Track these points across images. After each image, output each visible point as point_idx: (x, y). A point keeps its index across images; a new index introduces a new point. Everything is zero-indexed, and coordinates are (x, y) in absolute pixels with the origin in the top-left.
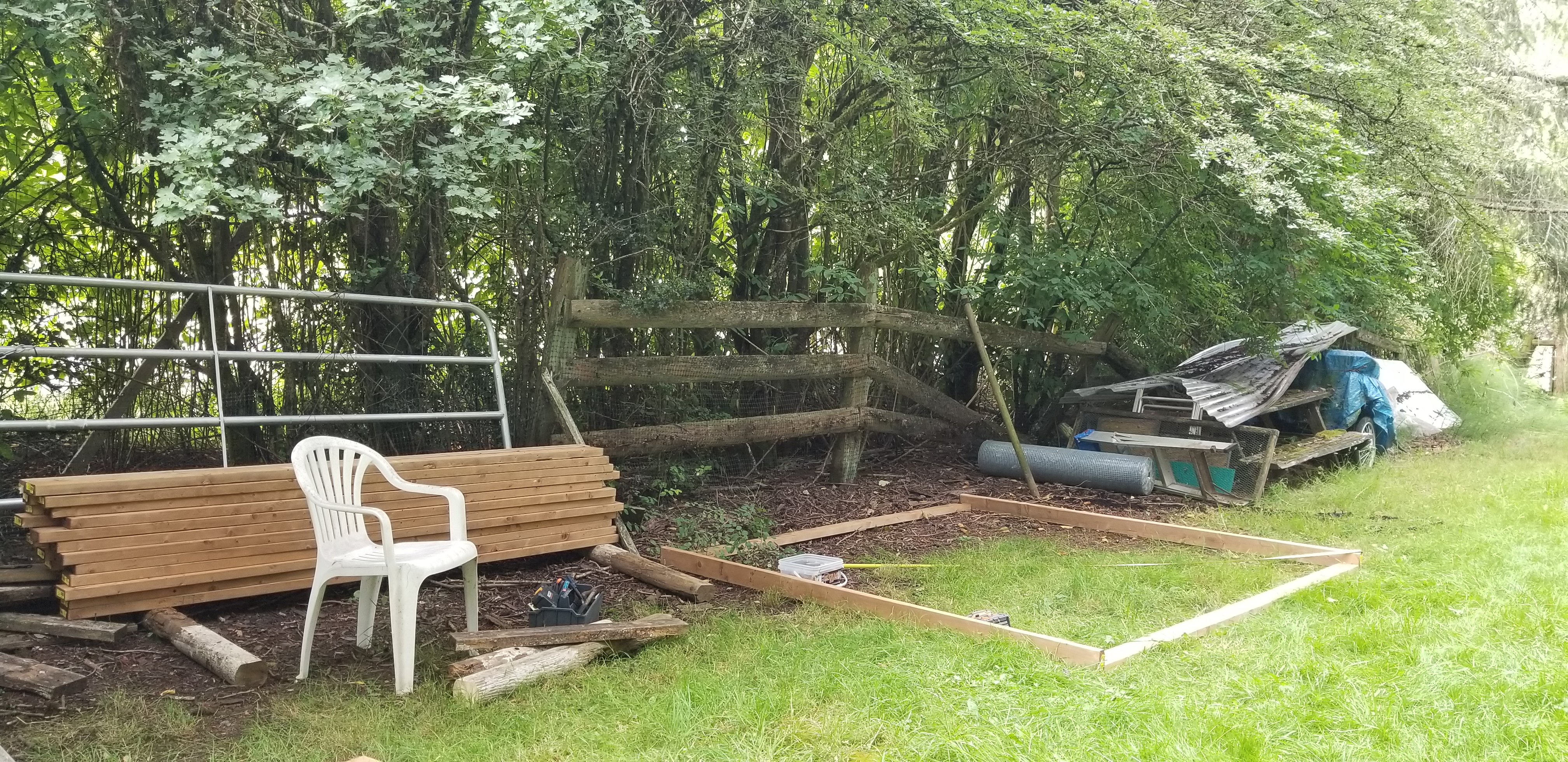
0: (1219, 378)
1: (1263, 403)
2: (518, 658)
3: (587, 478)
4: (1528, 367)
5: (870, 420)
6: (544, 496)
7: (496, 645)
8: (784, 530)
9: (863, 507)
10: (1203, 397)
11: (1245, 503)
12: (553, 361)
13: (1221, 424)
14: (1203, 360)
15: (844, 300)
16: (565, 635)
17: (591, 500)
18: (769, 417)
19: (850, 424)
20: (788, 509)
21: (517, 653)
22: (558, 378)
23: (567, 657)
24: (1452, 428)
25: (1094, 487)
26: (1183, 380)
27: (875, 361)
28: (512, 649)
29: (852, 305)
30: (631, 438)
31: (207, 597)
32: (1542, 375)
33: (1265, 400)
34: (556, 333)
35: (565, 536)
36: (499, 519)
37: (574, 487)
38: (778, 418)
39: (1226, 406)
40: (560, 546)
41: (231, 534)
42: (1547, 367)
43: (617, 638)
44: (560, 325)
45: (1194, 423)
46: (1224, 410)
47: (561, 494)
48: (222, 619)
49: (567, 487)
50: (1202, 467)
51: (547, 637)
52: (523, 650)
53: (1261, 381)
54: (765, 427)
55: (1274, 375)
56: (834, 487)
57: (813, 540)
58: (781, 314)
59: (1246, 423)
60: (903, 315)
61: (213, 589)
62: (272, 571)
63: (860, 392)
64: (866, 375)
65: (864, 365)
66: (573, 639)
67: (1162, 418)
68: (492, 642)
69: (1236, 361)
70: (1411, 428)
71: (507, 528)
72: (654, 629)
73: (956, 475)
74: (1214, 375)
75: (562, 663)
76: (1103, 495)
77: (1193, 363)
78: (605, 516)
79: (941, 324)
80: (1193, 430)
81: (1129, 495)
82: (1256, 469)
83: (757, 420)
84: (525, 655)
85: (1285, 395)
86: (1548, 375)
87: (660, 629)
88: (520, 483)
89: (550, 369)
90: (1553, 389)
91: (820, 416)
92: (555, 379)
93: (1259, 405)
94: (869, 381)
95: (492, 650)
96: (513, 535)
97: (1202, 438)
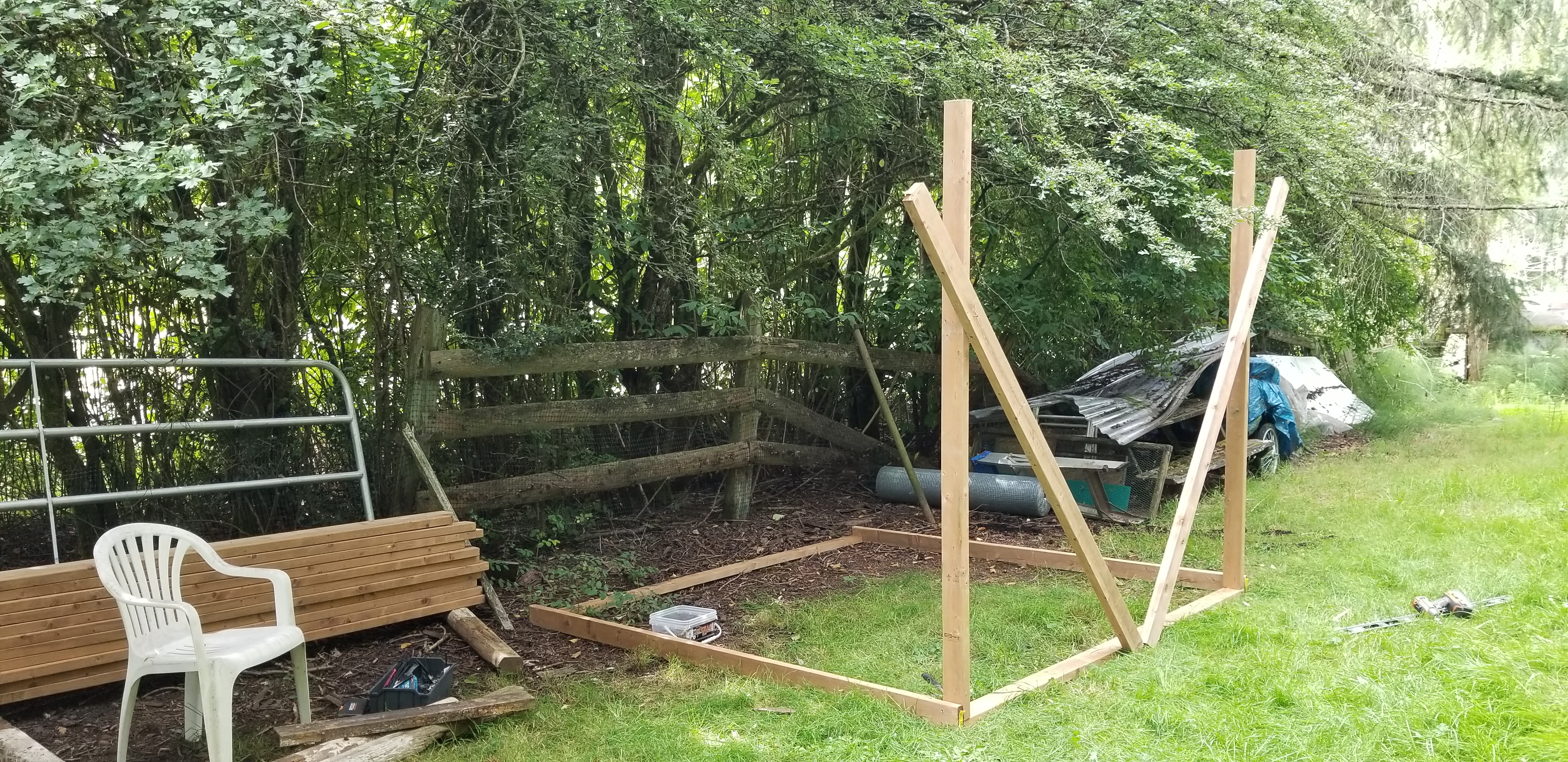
0: (1117, 393)
1: (1159, 416)
2: (347, 749)
3: (447, 539)
4: (1441, 356)
5: (761, 453)
6: (399, 562)
7: (324, 737)
8: (668, 576)
9: (753, 545)
10: (1096, 414)
11: (1141, 521)
12: (414, 415)
13: (1115, 441)
14: (1100, 374)
15: (726, 334)
16: (400, 721)
17: (452, 562)
18: (652, 458)
19: (739, 459)
20: (675, 551)
21: (345, 744)
22: (420, 433)
23: (400, 745)
24: (1364, 424)
25: (991, 510)
26: (1076, 398)
27: (763, 394)
28: (340, 741)
29: (736, 337)
30: (504, 489)
31: (28, 694)
32: (1456, 363)
33: (1161, 413)
34: (416, 386)
35: (425, 601)
36: (351, 589)
37: (434, 550)
38: (661, 458)
39: (1121, 422)
40: (420, 612)
41: (51, 626)
42: (1461, 355)
43: (457, 719)
44: (420, 377)
45: (1090, 441)
46: (1117, 427)
47: (419, 558)
48: (47, 715)
49: (426, 551)
50: (1096, 486)
51: (380, 725)
52: (352, 740)
53: (1158, 394)
54: (649, 468)
55: (1170, 387)
56: (726, 524)
57: (696, 587)
58: (659, 352)
59: (1137, 440)
60: (790, 345)
61: (34, 685)
62: (99, 662)
63: (749, 427)
64: (755, 408)
65: (752, 398)
66: (410, 724)
67: (1058, 436)
68: (320, 735)
69: (1133, 374)
70: (1322, 427)
71: (360, 597)
72: (497, 706)
73: (854, 504)
74: (1110, 389)
75: (394, 752)
76: (999, 520)
77: (1090, 378)
78: (469, 576)
79: (830, 352)
80: (1088, 448)
81: (1025, 517)
82: (1152, 483)
83: (639, 462)
84: (355, 745)
85: (1184, 404)
86: (1462, 363)
87: (505, 705)
88: (372, 550)
89: (412, 424)
90: (1468, 375)
91: (707, 453)
92: (418, 434)
93: (1155, 419)
94: (757, 414)
95: (317, 744)
96: (368, 604)
97: (1100, 456)
